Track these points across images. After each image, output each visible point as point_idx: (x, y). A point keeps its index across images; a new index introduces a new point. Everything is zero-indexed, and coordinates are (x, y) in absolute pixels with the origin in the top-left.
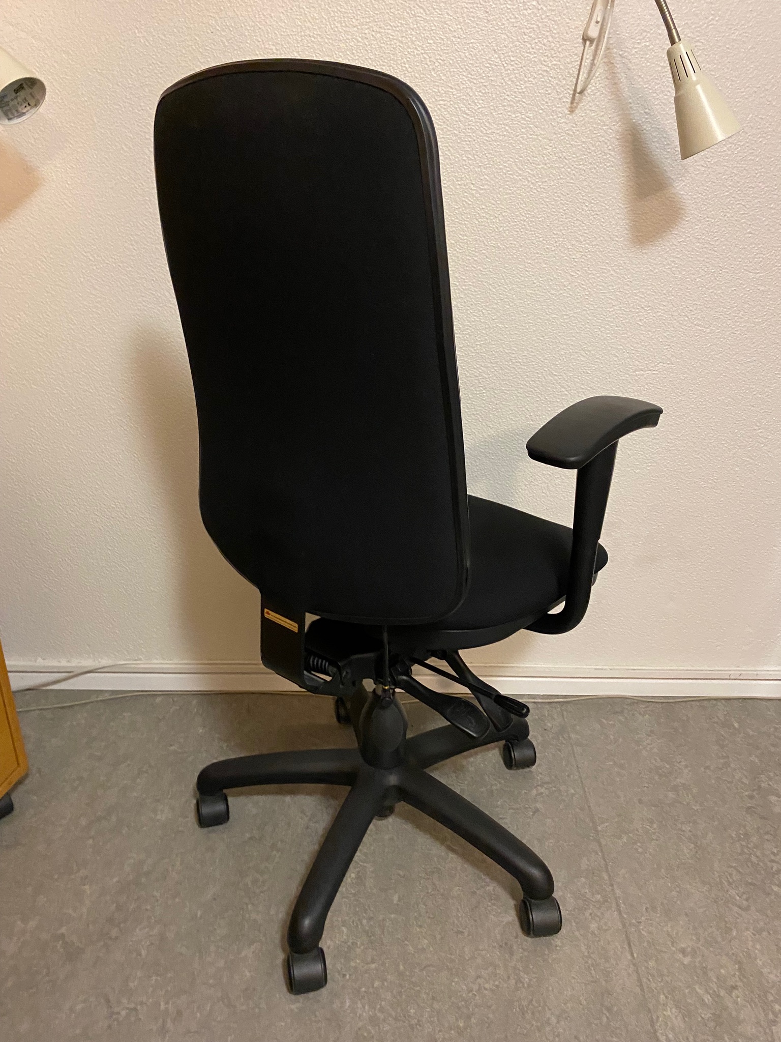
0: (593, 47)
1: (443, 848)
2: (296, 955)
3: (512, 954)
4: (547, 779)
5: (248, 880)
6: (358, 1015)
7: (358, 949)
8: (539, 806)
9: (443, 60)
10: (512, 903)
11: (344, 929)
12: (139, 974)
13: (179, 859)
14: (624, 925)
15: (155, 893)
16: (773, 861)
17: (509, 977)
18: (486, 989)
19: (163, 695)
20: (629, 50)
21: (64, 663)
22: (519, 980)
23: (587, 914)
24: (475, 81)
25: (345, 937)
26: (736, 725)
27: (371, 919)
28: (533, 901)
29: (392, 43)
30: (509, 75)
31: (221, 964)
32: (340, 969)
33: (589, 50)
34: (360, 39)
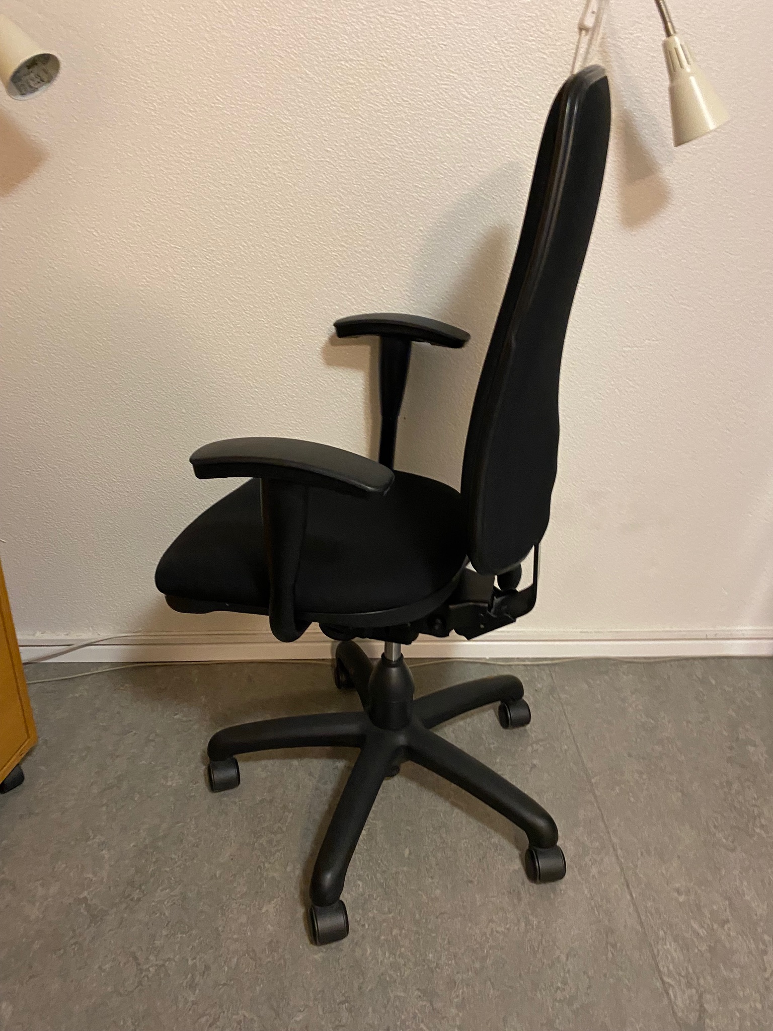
0: (588, 37)
1: (447, 804)
2: (318, 908)
3: (520, 900)
4: (541, 737)
5: (263, 841)
6: (379, 961)
7: (374, 901)
8: (535, 762)
9: (445, 45)
10: (516, 852)
11: (360, 883)
12: (164, 932)
13: (193, 822)
14: (622, 869)
15: (173, 856)
16: (754, 806)
17: (519, 921)
18: (497, 932)
19: (162, 666)
20: (622, 40)
21: (62, 636)
22: (528, 923)
23: (587, 859)
24: (475, 66)
25: (361, 890)
26: (713, 682)
27: (384, 872)
28: (539, 850)
29: (397, 27)
30: (508, 61)
31: (244, 919)
32: (359, 919)
33: (585, 39)
34: (365, 23)
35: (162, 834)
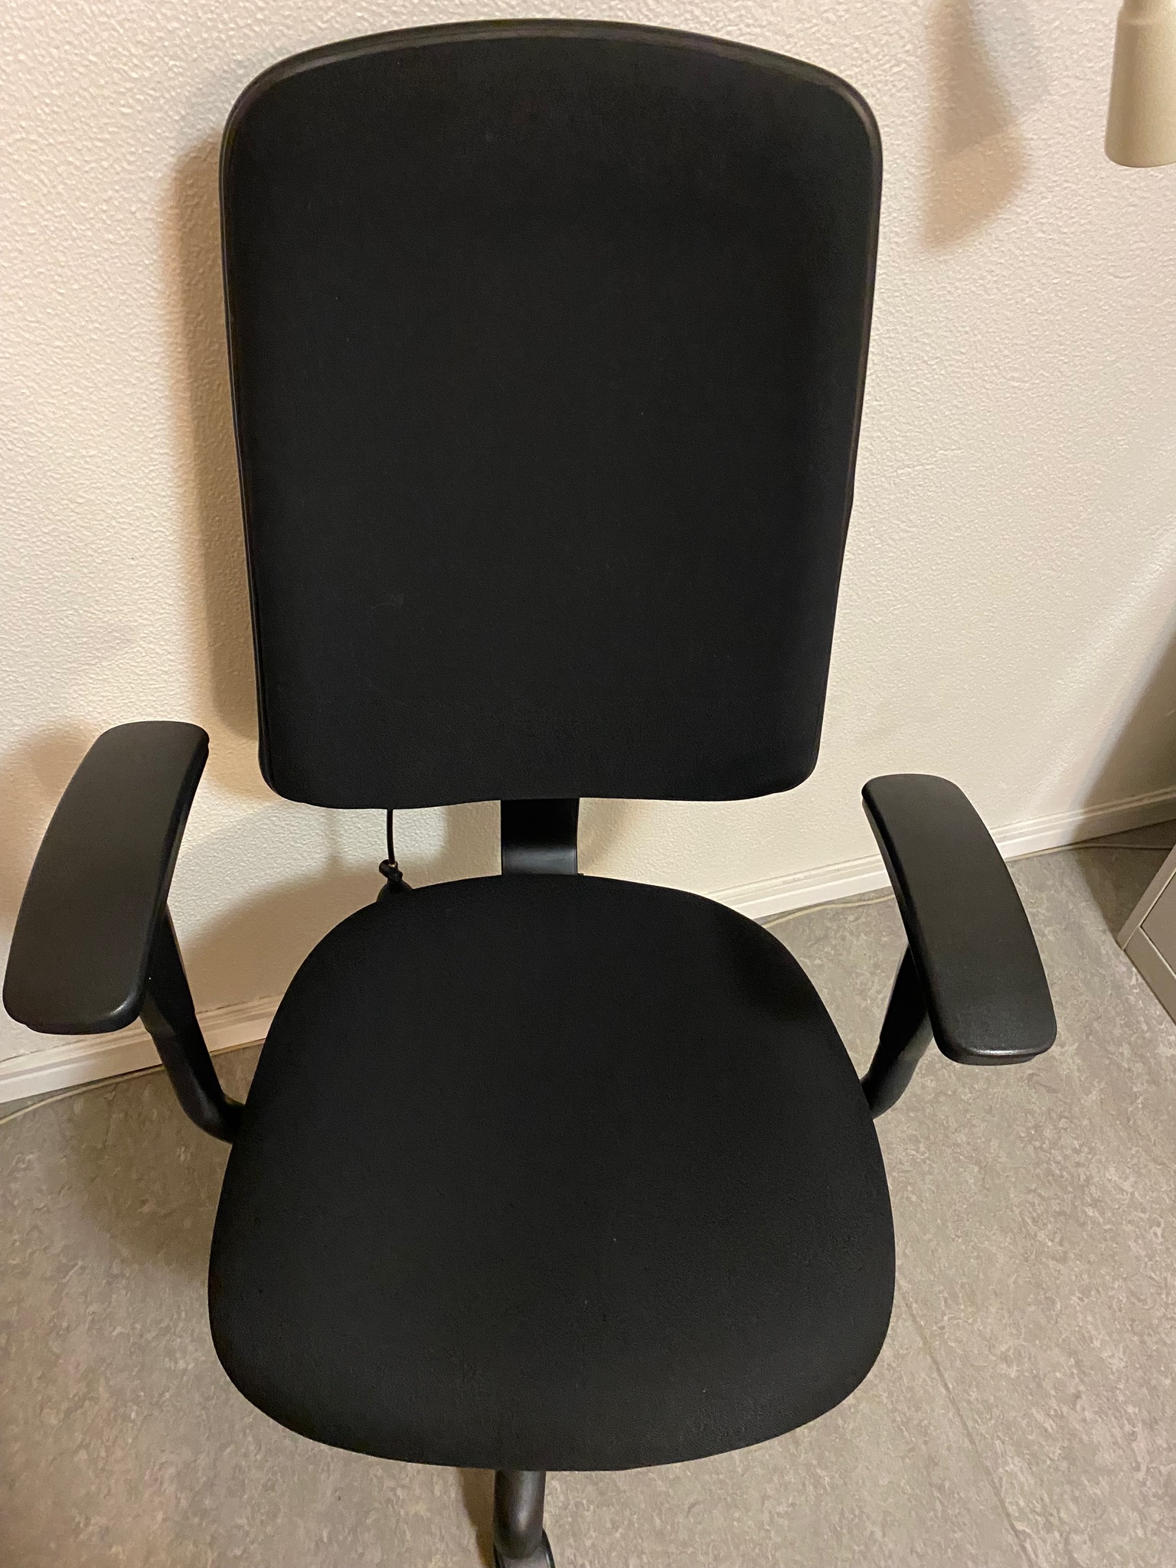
35: (204, 1479)
